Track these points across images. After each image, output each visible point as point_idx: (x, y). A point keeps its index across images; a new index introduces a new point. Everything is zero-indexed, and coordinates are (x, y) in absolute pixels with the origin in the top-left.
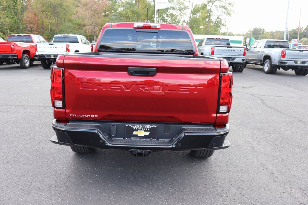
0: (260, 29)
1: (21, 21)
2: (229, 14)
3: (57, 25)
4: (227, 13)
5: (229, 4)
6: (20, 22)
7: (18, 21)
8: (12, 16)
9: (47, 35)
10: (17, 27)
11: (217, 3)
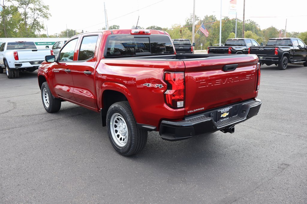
0: (72, 30)
2: (45, 16)
4: (43, 15)
5: (44, 7)
11: (31, 5)
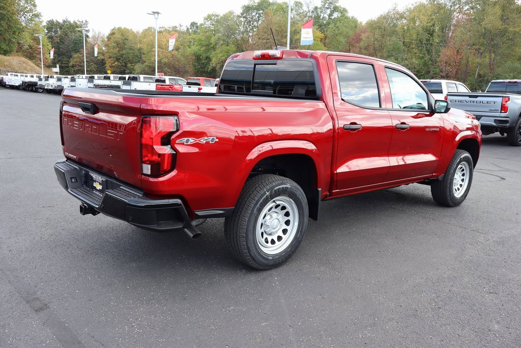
1: (434, 62)
3: (491, 66)
6: (432, 64)
7: (429, 62)
8: (421, 55)
9: (471, 84)
10: (426, 71)
